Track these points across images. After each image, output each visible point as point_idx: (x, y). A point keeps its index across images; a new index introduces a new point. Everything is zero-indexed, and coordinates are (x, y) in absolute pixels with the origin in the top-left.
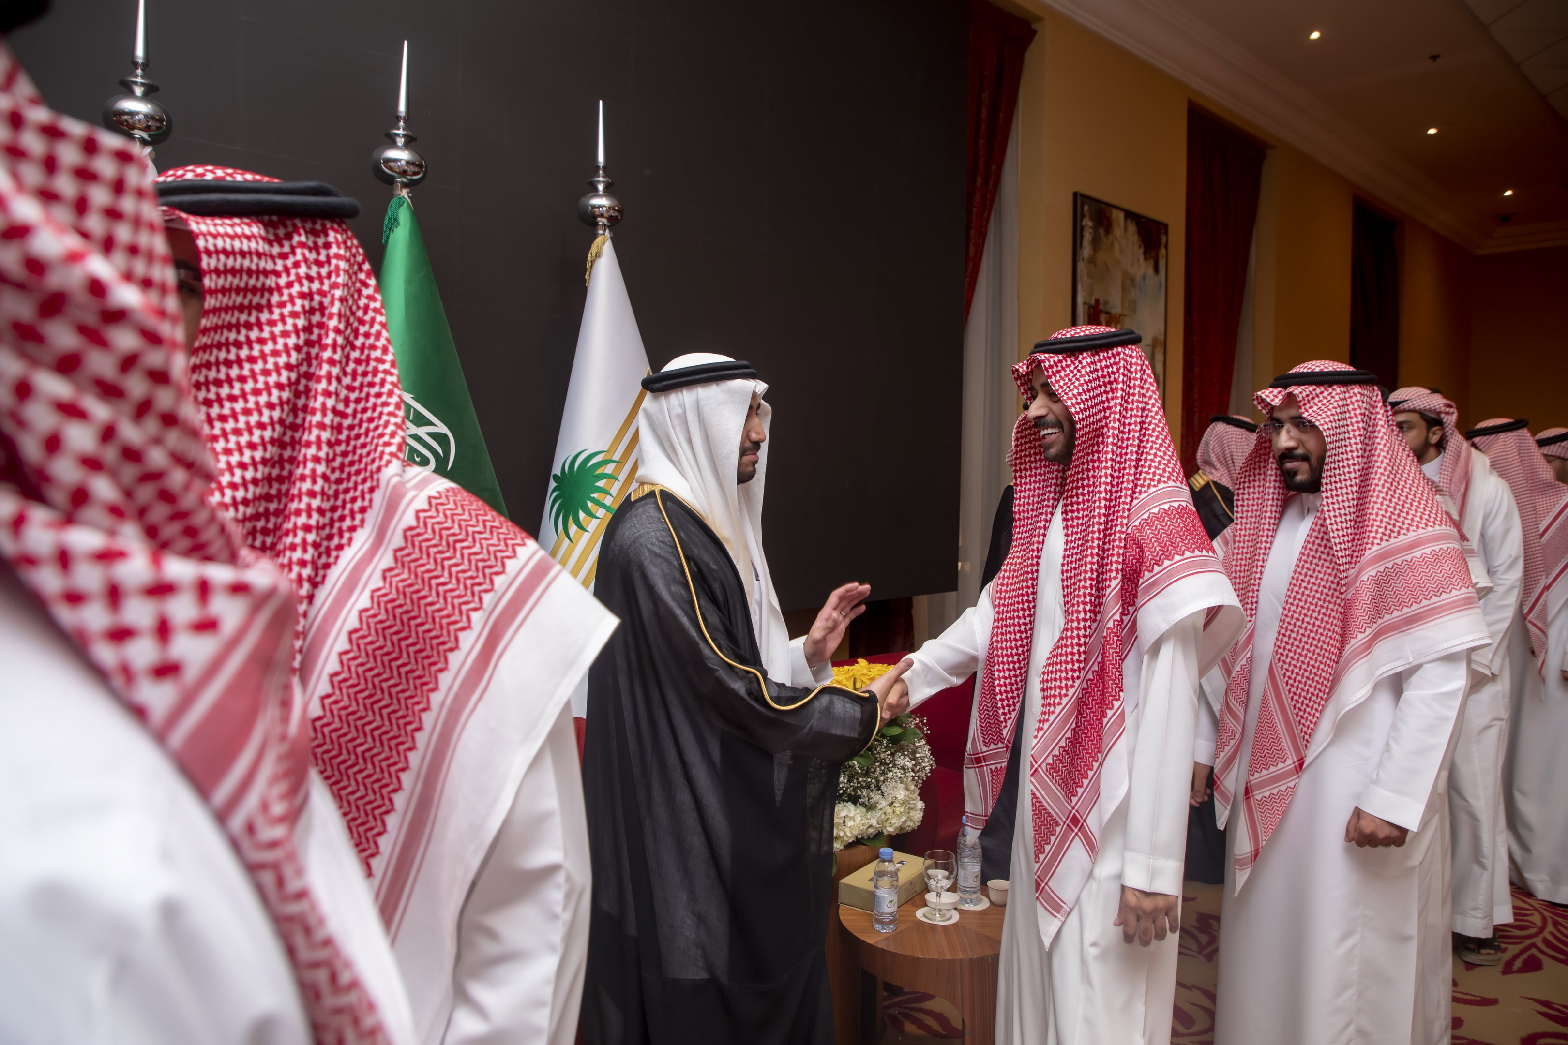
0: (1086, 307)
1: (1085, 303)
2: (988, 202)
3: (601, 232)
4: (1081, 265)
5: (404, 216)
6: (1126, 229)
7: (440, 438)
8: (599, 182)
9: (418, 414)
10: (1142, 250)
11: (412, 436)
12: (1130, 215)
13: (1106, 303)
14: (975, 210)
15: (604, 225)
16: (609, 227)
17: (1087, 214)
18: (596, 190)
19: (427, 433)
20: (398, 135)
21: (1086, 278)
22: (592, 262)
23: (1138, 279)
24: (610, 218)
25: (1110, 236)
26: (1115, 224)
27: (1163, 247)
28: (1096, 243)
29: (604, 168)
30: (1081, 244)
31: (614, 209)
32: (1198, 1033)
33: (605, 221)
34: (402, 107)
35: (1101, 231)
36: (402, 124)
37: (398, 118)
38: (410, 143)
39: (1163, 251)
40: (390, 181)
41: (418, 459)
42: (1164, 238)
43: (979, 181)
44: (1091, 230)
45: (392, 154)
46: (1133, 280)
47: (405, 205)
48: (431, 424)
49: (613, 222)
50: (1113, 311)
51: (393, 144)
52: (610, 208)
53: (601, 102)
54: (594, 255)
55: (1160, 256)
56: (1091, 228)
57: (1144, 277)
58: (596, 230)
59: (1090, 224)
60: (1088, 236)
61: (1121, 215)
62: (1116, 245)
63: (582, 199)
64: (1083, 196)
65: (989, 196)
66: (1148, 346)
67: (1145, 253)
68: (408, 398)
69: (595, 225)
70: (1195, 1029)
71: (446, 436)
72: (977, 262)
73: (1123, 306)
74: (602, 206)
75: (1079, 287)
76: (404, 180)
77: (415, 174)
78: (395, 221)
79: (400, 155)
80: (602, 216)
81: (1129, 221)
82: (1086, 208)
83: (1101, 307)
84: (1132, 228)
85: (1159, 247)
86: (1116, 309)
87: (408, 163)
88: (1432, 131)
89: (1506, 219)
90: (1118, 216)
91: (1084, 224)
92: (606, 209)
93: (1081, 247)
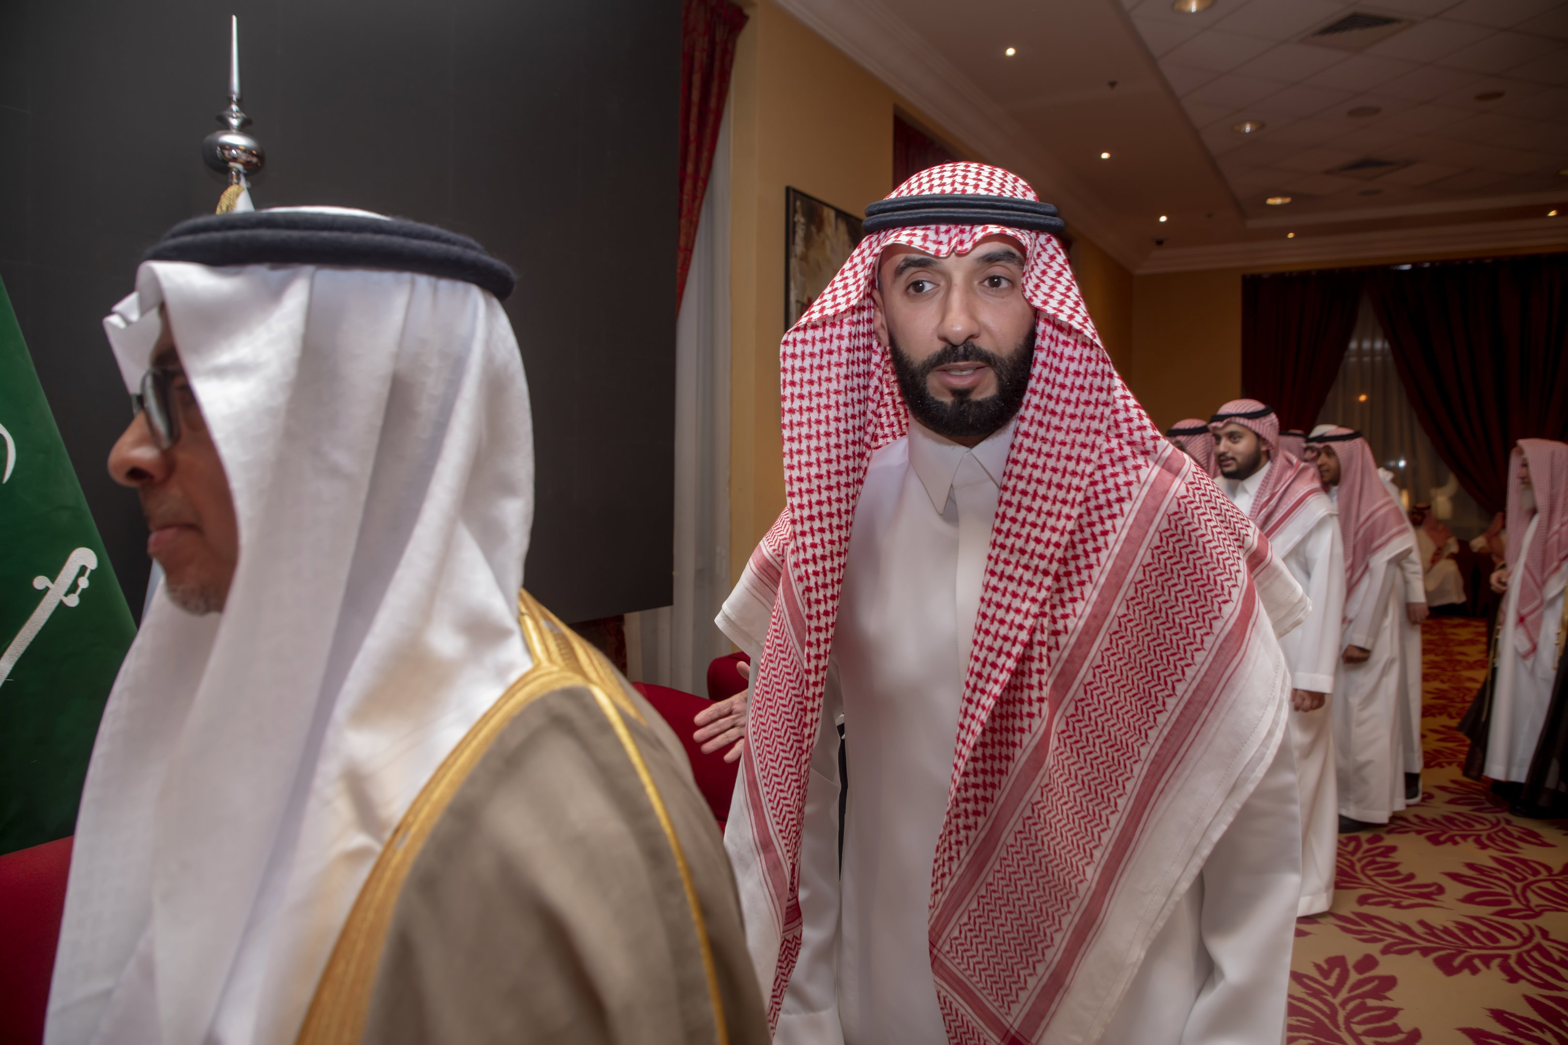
0: (799, 305)
1: (797, 301)
2: (699, 190)
3: (235, 180)
4: (793, 262)
6: (837, 228)
8: (233, 117)
12: (841, 214)
14: (685, 197)
15: (238, 173)
16: (246, 175)
17: (799, 210)
18: (228, 125)
21: (798, 275)
24: (246, 164)
25: (821, 234)
26: (824, 222)
28: (808, 240)
29: (239, 102)
30: (794, 239)
31: (250, 153)
33: (239, 167)
35: (813, 229)
43: (690, 168)
44: (803, 227)
52: (247, 151)
53: (234, 19)
56: (803, 224)
58: (228, 178)
59: (802, 220)
60: (800, 233)
61: (832, 214)
62: (828, 243)
64: (794, 191)
65: (700, 183)
69: (227, 170)
72: (689, 251)
74: (236, 147)
75: (791, 285)
80: (235, 159)
81: (839, 221)
82: (798, 203)
84: (843, 227)
88: (1105, 156)
89: (1160, 243)
90: (829, 215)
91: (796, 219)
92: (239, 152)
93: (794, 243)
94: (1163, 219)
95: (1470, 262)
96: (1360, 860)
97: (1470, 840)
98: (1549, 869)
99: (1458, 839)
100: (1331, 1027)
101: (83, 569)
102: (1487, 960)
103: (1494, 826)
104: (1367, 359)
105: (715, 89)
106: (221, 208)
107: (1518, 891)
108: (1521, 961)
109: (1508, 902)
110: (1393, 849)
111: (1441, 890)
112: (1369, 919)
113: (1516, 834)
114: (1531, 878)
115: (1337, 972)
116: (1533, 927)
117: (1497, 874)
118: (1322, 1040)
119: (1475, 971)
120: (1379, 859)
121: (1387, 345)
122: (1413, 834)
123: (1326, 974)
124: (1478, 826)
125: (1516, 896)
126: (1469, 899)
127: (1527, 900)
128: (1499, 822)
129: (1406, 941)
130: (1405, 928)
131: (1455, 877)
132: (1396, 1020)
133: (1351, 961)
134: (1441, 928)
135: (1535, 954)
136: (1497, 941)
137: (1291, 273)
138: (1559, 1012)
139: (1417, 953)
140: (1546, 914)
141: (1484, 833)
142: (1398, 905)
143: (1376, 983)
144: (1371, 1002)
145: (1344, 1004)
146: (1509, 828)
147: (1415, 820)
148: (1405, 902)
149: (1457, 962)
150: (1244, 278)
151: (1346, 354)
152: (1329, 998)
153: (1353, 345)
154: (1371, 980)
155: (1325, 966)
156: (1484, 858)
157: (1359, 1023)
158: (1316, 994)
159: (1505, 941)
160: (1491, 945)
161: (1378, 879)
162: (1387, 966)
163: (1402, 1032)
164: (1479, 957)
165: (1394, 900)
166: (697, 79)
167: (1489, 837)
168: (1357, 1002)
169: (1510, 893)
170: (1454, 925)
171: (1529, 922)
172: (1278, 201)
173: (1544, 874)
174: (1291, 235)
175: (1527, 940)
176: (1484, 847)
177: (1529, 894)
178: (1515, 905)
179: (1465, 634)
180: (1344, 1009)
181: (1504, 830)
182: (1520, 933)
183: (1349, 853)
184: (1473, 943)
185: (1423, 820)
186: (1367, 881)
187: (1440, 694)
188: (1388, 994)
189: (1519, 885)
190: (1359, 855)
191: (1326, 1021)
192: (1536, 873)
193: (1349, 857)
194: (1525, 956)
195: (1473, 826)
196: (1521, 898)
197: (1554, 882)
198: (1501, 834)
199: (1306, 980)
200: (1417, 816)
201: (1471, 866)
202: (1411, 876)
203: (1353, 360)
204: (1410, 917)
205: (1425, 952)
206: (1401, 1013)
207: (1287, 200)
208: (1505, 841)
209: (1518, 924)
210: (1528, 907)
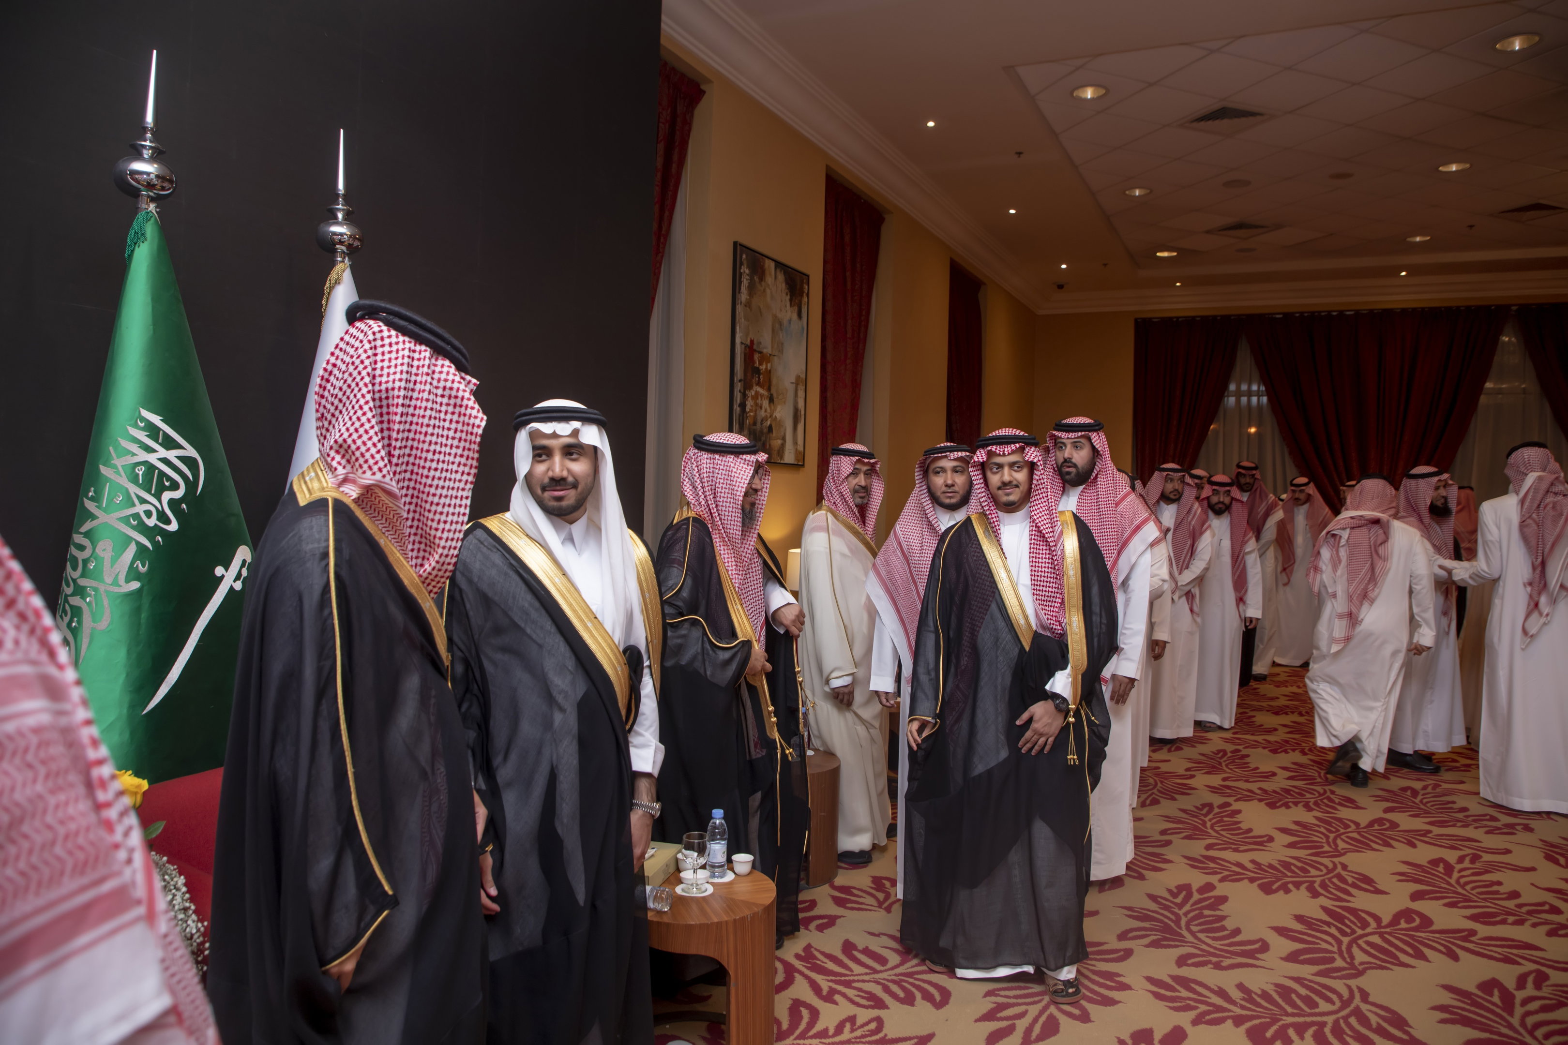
0: (743, 346)
1: (742, 343)
2: (661, 246)
3: (339, 259)
4: (739, 308)
5: (150, 230)
6: (776, 278)
7: (188, 461)
8: (338, 210)
9: (166, 436)
10: (788, 297)
11: (161, 460)
12: (779, 265)
13: (760, 343)
15: (344, 252)
16: (348, 255)
17: (745, 262)
18: (336, 218)
19: (177, 457)
20: (144, 147)
21: (742, 320)
22: (332, 288)
23: (785, 323)
24: (349, 246)
25: (763, 283)
26: (767, 272)
27: (805, 295)
28: (751, 288)
29: (345, 196)
30: (740, 289)
31: (355, 238)
32: (892, 968)
33: (344, 248)
34: (149, 118)
35: (756, 279)
36: (149, 135)
37: (145, 129)
38: (157, 156)
39: (805, 299)
40: (135, 193)
41: (167, 484)
42: (805, 287)
43: (655, 225)
44: (747, 277)
45: (138, 166)
46: (781, 324)
47: (153, 219)
48: (181, 447)
49: (352, 251)
50: (765, 351)
51: (139, 157)
52: (350, 236)
53: (342, 131)
54: (333, 282)
55: (803, 303)
56: (747, 275)
57: (790, 321)
58: (335, 257)
59: (747, 271)
60: (745, 282)
61: (773, 264)
62: (768, 291)
63: (322, 225)
64: (740, 245)
65: (662, 240)
66: (792, 383)
67: (791, 300)
68: (156, 420)
69: (334, 251)
70: (889, 965)
71: (195, 460)
72: (653, 299)
73: (772, 347)
74: (341, 234)
75: (738, 328)
76: (151, 194)
77: (163, 189)
78: (141, 236)
79: (145, 167)
80: (341, 243)
81: (778, 270)
82: (744, 256)
83: (755, 347)
84: (781, 277)
85: (802, 296)
86: (767, 350)
87: (157, 176)
88: (1012, 211)
89: (1060, 287)
90: (770, 266)
91: (742, 271)
92: (345, 236)
93: (739, 292)
94: (1064, 266)
95: (1335, 314)
96: (1210, 820)
97: (1300, 805)
98: (1357, 824)
99: (1290, 804)
100: (1175, 928)
101: (244, 561)
102: (1297, 885)
103: (1320, 795)
104: (1244, 401)
105: (675, 158)
106: (330, 280)
107: (1331, 840)
108: (1323, 885)
109: (1322, 847)
110: (1239, 812)
111: (1271, 839)
112: (1212, 859)
113: (1337, 801)
114: (1342, 831)
115: (1184, 893)
116: (1337, 862)
117: (1317, 828)
118: (1168, 936)
119: (1287, 891)
120: (1225, 819)
121: (1263, 388)
122: (1256, 801)
123: (1175, 895)
124: (1308, 796)
125: (1328, 843)
126: (1292, 845)
127: (1336, 845)
128: (1325, 792)
129: (1239, 874)
130: (1239, 865)
131: (1284, 831)
132: (1224, 923)
133: (1195, 887)
134: (1267, 864)
135: (1335, 880)
136: (1309, 872)
137: (1178, 318)
138: (1344, 915)
139: (1246, 881)
140: (1349, 854)
141: (1312, 800)
142: (1236, 850)
143: (1213, 900)
144: (1207, 912)
145: (1186, 914)
146: (1332, 796)
147: (1258, 792)
148: (1242, 848)
149: (1275, 887)
150: (1136, 320)
151: (1226, 394)
152: (1176, 910)
153: (1232, 387)
154: (1209, 898)
155: (1175, 891)
156: (1309, 817)
157: (1196, 925)
158: (1166, 908)
159: (1313, 872)
160: (1303, 875)
161: (1222, 832)
162: (1222, 889)
163: (1227, 930)
164: (1293, 883)
165: (1233, 846)
166: (661, 146)
167: (1316, 803)
168: (1197, 912)
169: (1324, 841)
170: (1277, 862)
171: (1333, 859)
172: (1165, 254)
173: (1353, 827)
174: (1178, 284)
175: (1329, 871)
176: (1310, 810)
177: (1339, 842)
178: (1326, 848)
180: (1186, 917)
181: (1329, 798)
182: (1326, 867)
183: (1202, 814)
184: (1289, 874)
185: (1265, 791)
186: (1214, 834)
188: (1220, 907)
189: (1332, 836)
190: (1211, 816)
191: (1172, 924)
192: (1347, 826)
193: (1202, 818)
194: (1327, 881)
195: (1305, 795)
196: (1332, 844)
197: (1359, 833)
198: (1325, 801)
199: (1159, 899)
200: (1260, 789)
201: (1297, 823)
202: (1250, 830)
203: (1232, 400)
204: (1244, 858)
205: (1252, 880)
206: (1228, 919)
207: (1175, 254)
208: (1327, 806)
209: (1326, 861)
210: (1336, 850)
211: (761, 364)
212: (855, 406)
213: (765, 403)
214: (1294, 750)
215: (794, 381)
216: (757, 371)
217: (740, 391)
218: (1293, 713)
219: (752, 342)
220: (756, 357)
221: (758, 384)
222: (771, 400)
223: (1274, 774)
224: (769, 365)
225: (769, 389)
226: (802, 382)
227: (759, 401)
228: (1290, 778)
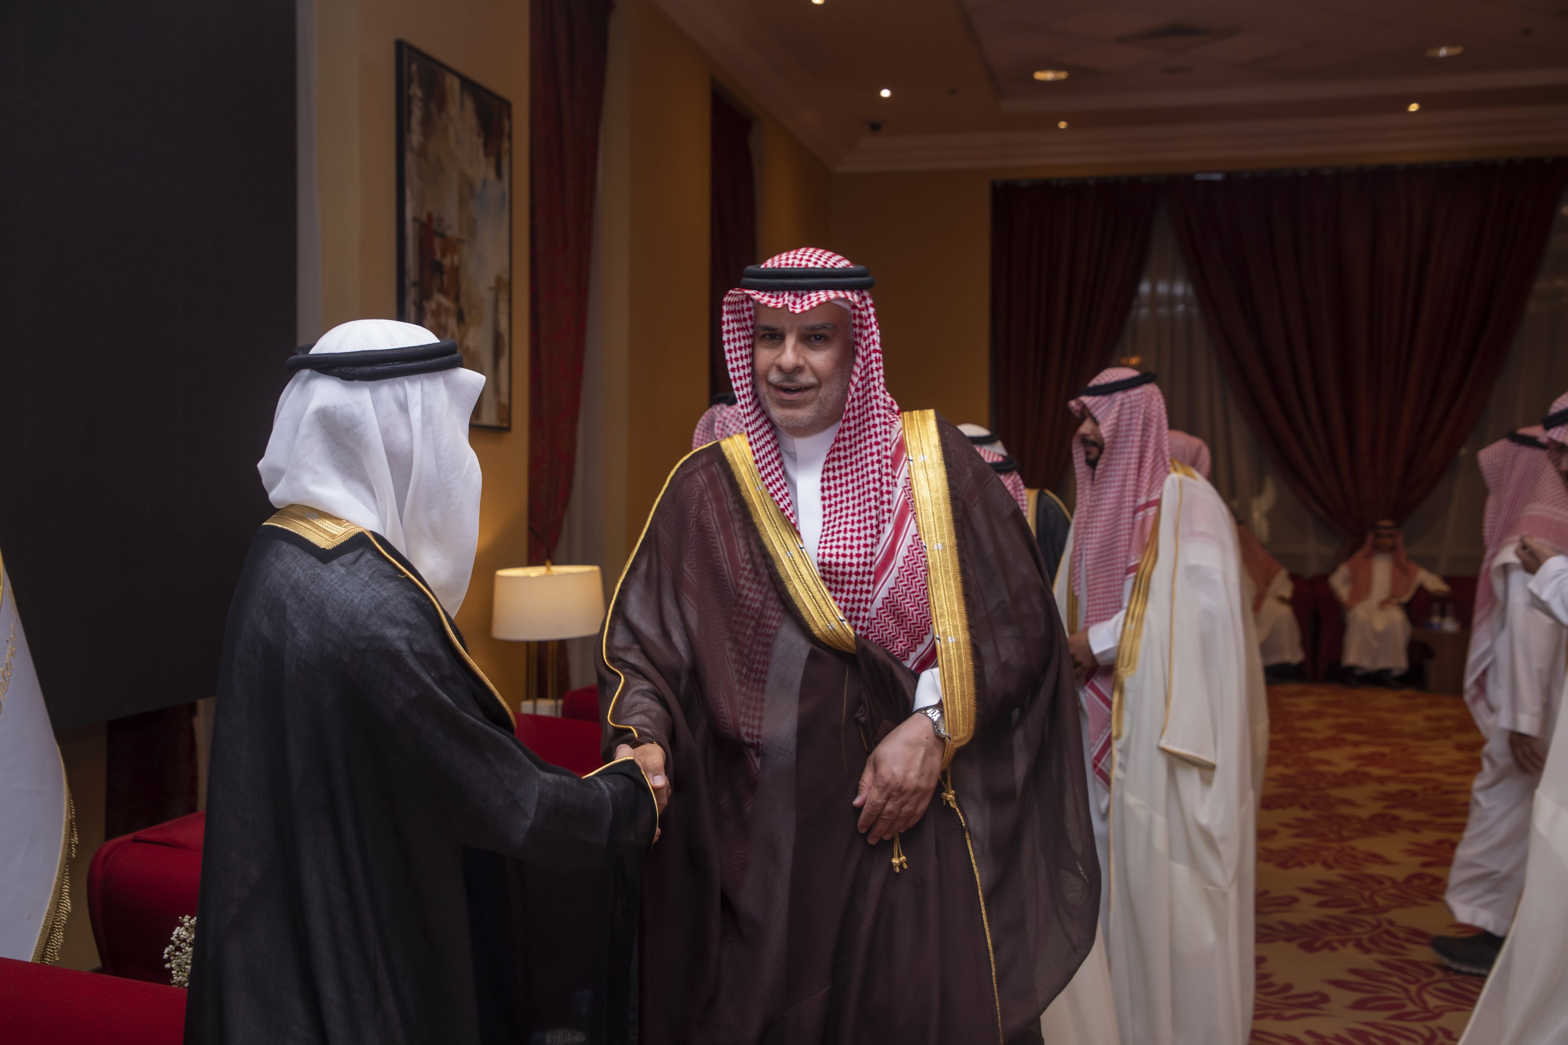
0: (416, 225)
1: (415, 220)
4: (410, 159)
6: (462, 106)
10: (480, 142)
12: (468, 85)
13: (441, 220)
17: (415, 78)
21: (414, 179)
23: (478, 185)
25: (444, 115)
26: (449, 98)
27: (506, 138)
28: (427, 123)
30: (409, 123)
35: (433, 107)
39: (506, 144)
42: (506, 123)
44: (420, 104)
46: (471, 187)
50: (449, 233)
55: (503, 151)
56: (421, 100)
57: (485, 182)
59: (419, 94)
61: (456, 83)
62: (452, 129)
64: (406, 46)
66: (490, 289)
67: (486, 145)
73: (460, 227)
75: (407, 192)
82: (414, 67)
83: (434, 226)
84: (469, 105)
86: (453, 231)
89: (875, 127)
90: (453, 84)
91: (412, 92)
93: (409, 129)
94: (885, 93)
95: (1303, 174)
97: (1350, 944)
99: (1335, 944)
103: (1375, 928)
104: (1163, 311)
107: (1413, 994)
109: (1403, 1006)
111: (1325, 998)
113: (1402, 935)
114: (1425, 980)
116: (1434, 1027)
117: (1386, 978)
124: (1356, 930)
125: (1410, 999)
126: (1358, 1005)
127: (1424, 1002)
128: (1379, 922)
130: (1291, 1038)
131: (1339, 984)
134: (1332, 1036)
137: (1059, 180)
140: (1448, 1015)
141: (1365, 937)
142: (1279, 1017)
146: (1393, 929)
147: (1281, 927)
148: (1288, 1014)
150: (994, 184)
151: (1135, 301)
153: (1145, 288)
156: (1369, 961)
165: (1273, 1012)
167: (1372, 941)
169: (1403, 996)
170: (1345, 1031)
172: (1049, 76)
174: (1063, 125)
176: (1366, 951)
177: (1426, 997)
178: (1411, 1007)
179: (1307, 704)
181: (1387, 932)
182: (1421, 1036)
185: (1291, 927)
187: (1285, 781)
189: (1413, 988)
192: (1430, 972)
195: (1352, 930)
196: (1417, 1001)
197: (1451, 982)
198: (1385, 937)
200: (1282, 923)
201: (1355, 972)
202: (1288, 987)
203: (1144, 310)
204: (1295, 1028)
207: (1063, 75)
208: (1390, 943)
209: (1417, 1026)
210: (1425, 1008)
211: (444, 255)
212: (580, 328)
213: (452, 323)
214: (1312, 862)
215: (491, 283)
216: (438, 268)
217: (414, 303)
218: (1291, 805)
219: (430, 216)
220: (437, 243)
221: (442, 290)
222: (461, 318)
223: (1295, 900)
224: (456, 259)
225: (457, 299)
226: (504, 286)
227: (443, 320)
228: (1322, 904)
